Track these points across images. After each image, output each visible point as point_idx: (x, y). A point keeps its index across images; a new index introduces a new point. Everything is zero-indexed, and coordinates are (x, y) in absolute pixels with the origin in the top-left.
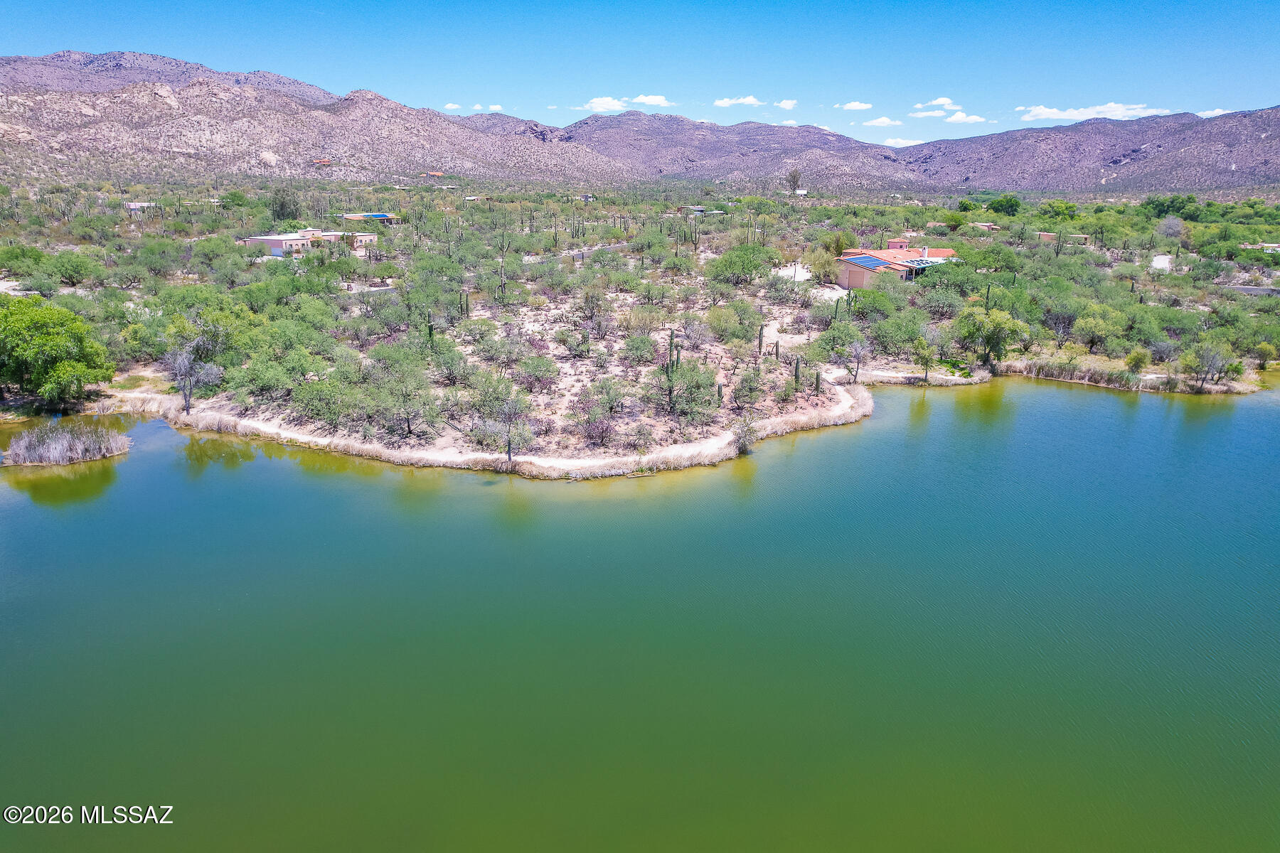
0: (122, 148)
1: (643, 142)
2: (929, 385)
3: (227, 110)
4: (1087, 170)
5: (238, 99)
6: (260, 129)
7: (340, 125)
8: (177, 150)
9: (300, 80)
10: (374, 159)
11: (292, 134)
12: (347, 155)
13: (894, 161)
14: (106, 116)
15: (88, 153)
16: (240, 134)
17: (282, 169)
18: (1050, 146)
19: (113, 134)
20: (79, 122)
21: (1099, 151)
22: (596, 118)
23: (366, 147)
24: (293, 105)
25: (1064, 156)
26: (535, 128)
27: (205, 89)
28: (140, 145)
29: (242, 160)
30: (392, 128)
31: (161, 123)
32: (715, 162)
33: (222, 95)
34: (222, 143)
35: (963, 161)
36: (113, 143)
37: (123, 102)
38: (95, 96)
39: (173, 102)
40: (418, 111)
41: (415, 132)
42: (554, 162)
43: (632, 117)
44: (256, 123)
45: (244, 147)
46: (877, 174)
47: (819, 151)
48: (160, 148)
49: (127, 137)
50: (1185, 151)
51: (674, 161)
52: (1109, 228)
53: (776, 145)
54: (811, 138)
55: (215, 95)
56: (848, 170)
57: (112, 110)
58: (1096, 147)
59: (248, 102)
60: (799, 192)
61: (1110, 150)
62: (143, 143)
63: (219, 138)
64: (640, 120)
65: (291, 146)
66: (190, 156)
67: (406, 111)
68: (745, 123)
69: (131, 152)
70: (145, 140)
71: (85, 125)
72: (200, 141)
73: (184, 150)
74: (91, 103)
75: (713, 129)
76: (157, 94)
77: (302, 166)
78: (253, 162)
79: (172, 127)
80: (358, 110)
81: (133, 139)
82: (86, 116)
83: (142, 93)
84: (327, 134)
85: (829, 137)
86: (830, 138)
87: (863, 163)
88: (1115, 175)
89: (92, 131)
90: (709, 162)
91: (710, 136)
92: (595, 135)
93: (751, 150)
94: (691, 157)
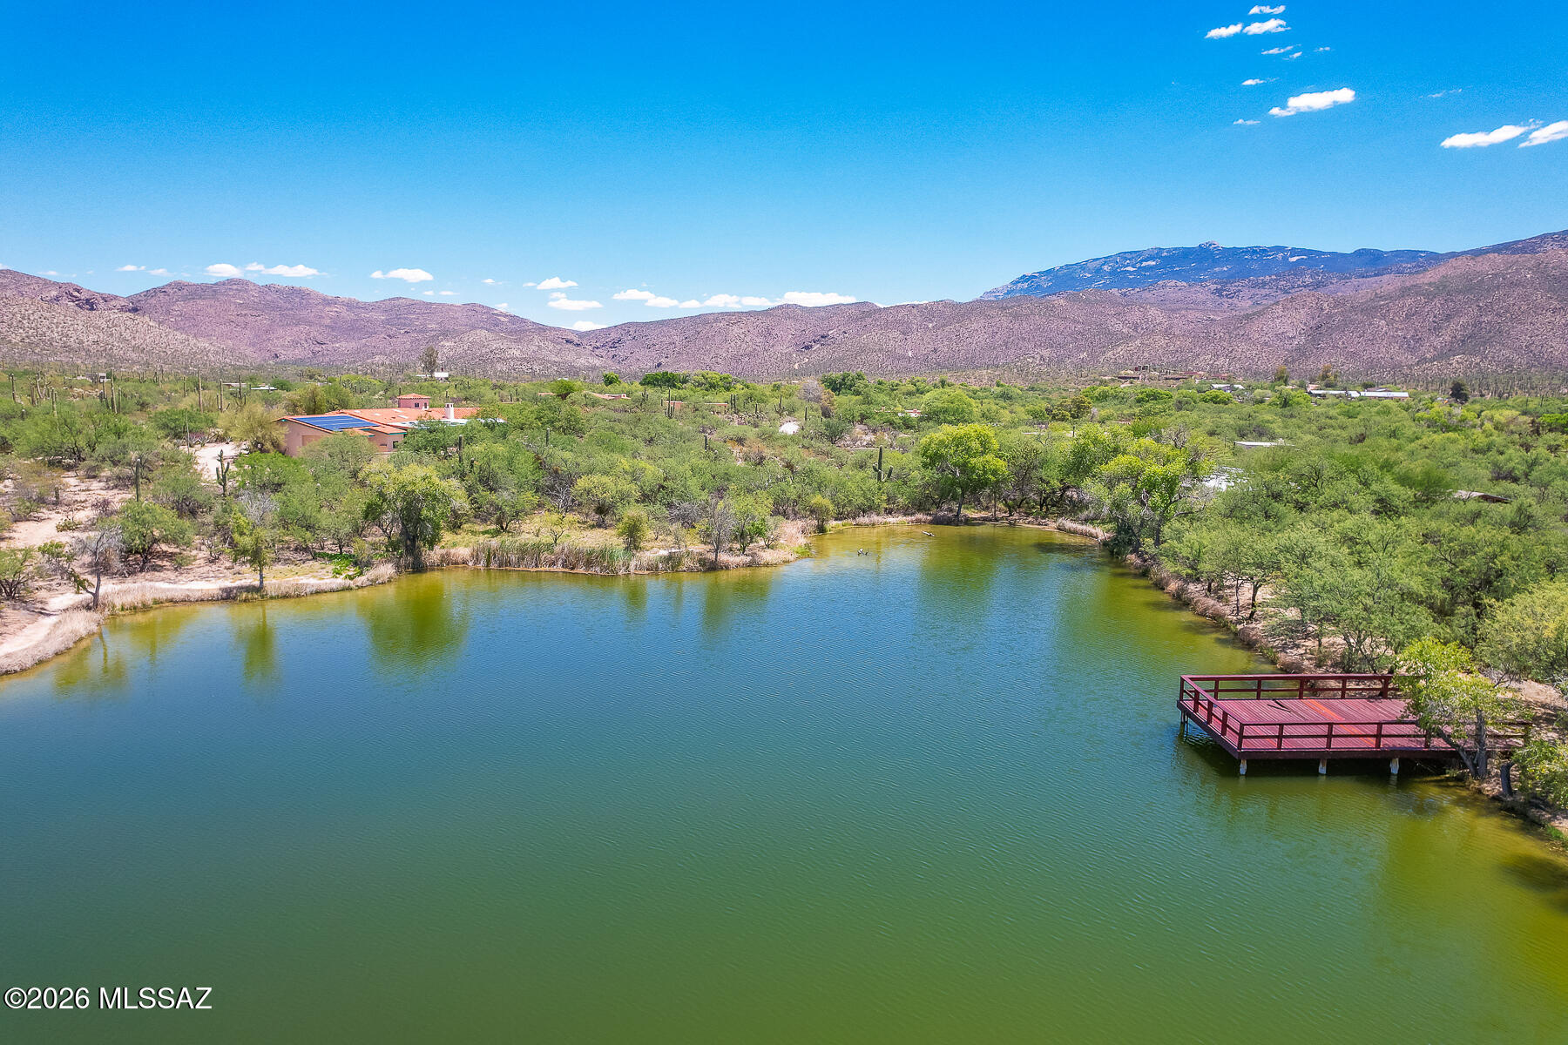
1: (250, 319)
2: (262, 597)
4: (779, 355)
13: (578, 345)
18: (743, 331)
21: (790, 337)
25: (757, 340)
26: (78, 294)
32: (353, 345)
35: (654, 345)
43: (235, 287)
46: (556, 359)
47: (484, 332)
50: (867, 338)
51: (295, 343)
52: (758, 398)
53: (433, 326)
54: (478, 317)
56: (517, 353)
60: (437, 375)
61: (801, 336)
64: (246, 291)
68: (393, 299)
75: (351, 305)
85: (500, 318)
86: (502, 319)
87: (539, 346)
88: (807, 360)
90: (344, 344)
91: (345, 313)
92: (175, 308)
93: (402, 332)
94: (320, 338)
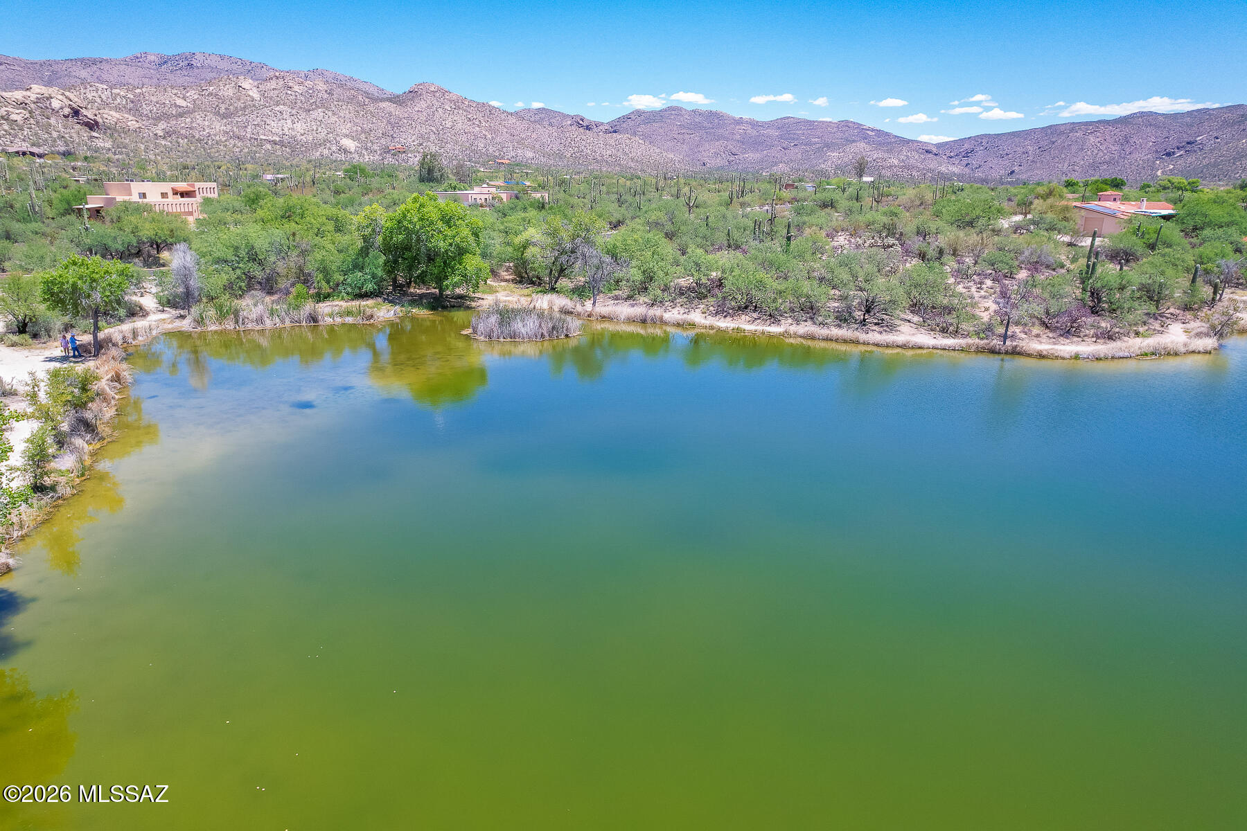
0: (215, 135)
1: (686, 136)
3: (301, 102)
4: (1141, 162)
5: (311, 92)
6: (334, 119)
7: (406, 115)
8: (264, 138)
9: (355, 77)
10: (441, 148)
11: (363, 124)
12: (415, 143)
14: (196, 107)
15: (186, 140)
16: (319, 123)
17: (361, 155)
18: (1099, 139)
19: (206, 123)
20: (174, 112)
21: (1151, 144)
22: (639, 113)
23: (433, 137)
24: (360, 97)
25: (1114, 148)
26: (581, 122)
27: (281, 82)
28: (231, 133)
29: (323, 147)
30: (455, 118)
31: (246, 113)
32: (757, 156)
33: (296, 88)
34: (302, 132)
35: (1007, 154)
36: (207, 131)
37: (211, 94)
38: (185, 89)
39: (255, 94)
40: (478, 104)
41: (477, 123)
42: (609, 152)
43: (673, 112)
44: (330, 113)
45: (323, 134)
46: (924, 166)
47: (861, 144)
48: (249, 136)
49: (219, 126)
51: (717, 154)
53: (817, 140)
54: (851, 132)
55: (291, 88)
57: (200, 102)
58: (1148, 140)
59: (320, 95)
60: (865, 179)
61: (1163, 142)
62: (233, 131)
63: (299, 127)
64: (681, 115)
65: (363, 135)
66: (275, 143)
67: (467, 103)
68: (784, 118)
69: (223, 139)
70: (235, 128)
71: (181, 115)
72: (283, 130)
73: (270, 137)
74: (182, 96)
75: (753, 124)
76: (241, 87)
77: (379, 152)
78: (334, 148)
79: (257, 117)
80: (423, 102)
81: (225, 128)
82: (180, 107)
83: (227, 86)
84: (395, 124)
85: (868, 132)
86: (871, 132)
87: (907, 156)
88: (1172, 167)
89: (187, 120)
90: (752, 155)
91: (750, 131)
92: (640, 129)
93: (792, 144)
94: (734, 150)
